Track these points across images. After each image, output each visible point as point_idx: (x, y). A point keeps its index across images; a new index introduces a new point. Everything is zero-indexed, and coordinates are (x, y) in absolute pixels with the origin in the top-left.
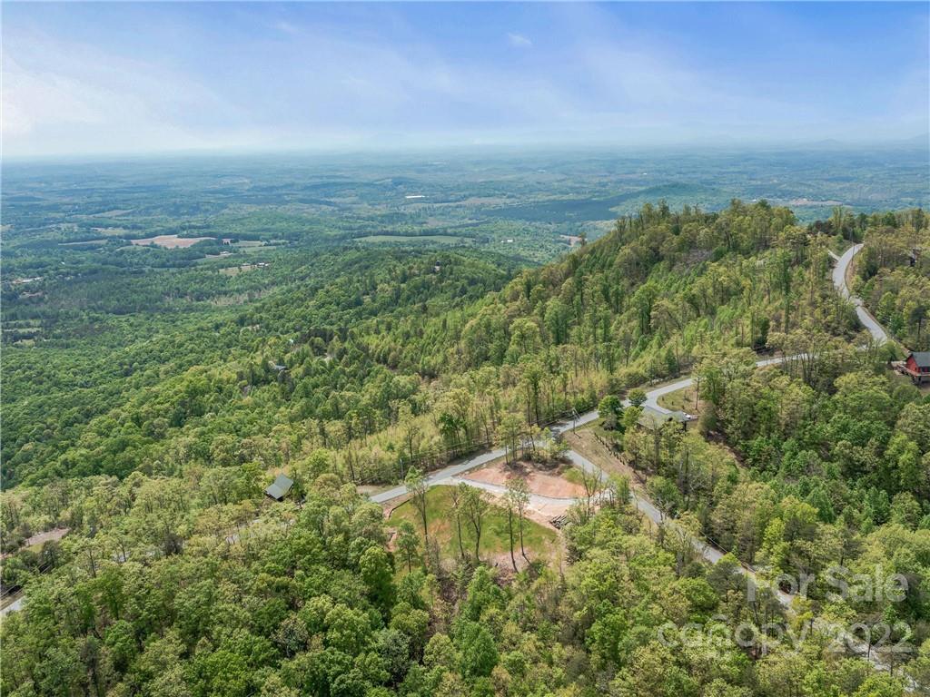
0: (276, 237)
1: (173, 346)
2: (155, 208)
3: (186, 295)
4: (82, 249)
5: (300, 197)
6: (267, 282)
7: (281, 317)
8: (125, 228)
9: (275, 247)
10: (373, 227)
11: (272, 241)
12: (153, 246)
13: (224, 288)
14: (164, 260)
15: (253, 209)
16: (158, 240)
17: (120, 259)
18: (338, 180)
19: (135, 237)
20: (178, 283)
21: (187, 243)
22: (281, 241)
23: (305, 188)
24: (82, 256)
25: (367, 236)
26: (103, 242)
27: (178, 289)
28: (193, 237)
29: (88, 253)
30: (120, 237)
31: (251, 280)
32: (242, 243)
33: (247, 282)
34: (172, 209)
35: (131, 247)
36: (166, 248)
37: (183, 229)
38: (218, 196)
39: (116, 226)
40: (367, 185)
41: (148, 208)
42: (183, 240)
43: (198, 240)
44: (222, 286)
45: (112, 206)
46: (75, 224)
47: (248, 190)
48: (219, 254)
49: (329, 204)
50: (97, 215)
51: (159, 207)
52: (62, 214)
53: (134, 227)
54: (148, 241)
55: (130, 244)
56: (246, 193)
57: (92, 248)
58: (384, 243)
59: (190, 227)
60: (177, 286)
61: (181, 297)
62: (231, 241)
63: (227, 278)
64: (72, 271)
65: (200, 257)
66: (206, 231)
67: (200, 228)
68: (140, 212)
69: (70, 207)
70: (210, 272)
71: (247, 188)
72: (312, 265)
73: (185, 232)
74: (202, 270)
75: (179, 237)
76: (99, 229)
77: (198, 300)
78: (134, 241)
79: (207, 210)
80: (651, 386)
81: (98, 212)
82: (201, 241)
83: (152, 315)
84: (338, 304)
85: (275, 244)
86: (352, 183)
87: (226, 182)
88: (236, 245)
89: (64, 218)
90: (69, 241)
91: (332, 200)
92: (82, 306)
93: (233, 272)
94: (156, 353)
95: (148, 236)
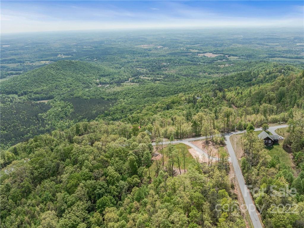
0: (243, 56)
1: (190, 88)
2: (210, 44)
3: (206, 72)
4: (184, 56)
5: (258, 42)
6: (231, 71)
7: (224, 83)
8: (198, 50)
9: (241, 59)
10: (279, 54)
11: (241, 57)
12: (204, 56)
13: (218, 71)
14: (205, 61)
15: (240, 46)
16: (206, 55)
17: (193, 59)
18: (274, 37)
19: (200, 53)
20: (205, 68)
21: (214, 56)
22: (244, 57)
23: (261, 39)
24: (183, 58)
25: (275, 57)
26: (190, 54)
27: (204, 70)
28: (217, 54)
29: (185, 57)
30: (195, 53)
31: (227, 69)
32: (232, 57)
33: (226, 70)
34: (215, 45)
35: (197, 56)
36: (207, 57)
37: (215, 51)
38: (231, 41)
39: (196, 49)
40: (283, 39)
41: (207, 44)
42: (214, 55)
43: (218, 55)
44: (218, 70)
45: (197, 43)
46: (185, 48)
47: (241, 40)
48: (222, 60)
49: (267, 45)
50: (192, 45)
51: (211, 44)
52: (183, 45)
53: (201, 50)
54: (202, 55)
55: (197, 55)
56: (240, 41)
57: (187, 56)
58: (279, 60)
59: (217, 51)
60: (204, 69)
61: (205, 73)
62: (228, 56)
63: (220, 68)
64: (178, 62)
65: (216, 61)
66: (221, 52)
67: (220, 51)
68: (205, 45)
69: (186, 42)
70: (215, 66)
71: (241, 38)
72: (248, 66)
73: (215, 52)
74: (213, 65)
75: (213, 54)
76: (191, 50)
77: (209, 74)
78: (199, 54)
79: (225, 46)
80: (279, 124)
81: (193, 45)
82: (219, 56)
83: (193, 78)
84: (243, 80)
85: (242, 58)
86: (278, 38)
87: (236, 36)
88: (230, 57)
89: (183, 46)
90: (181, 53)
91: (269, 44)
92: (176, 73)
93: (222, 66)
94: (185, 89)
95: (204, 53)
